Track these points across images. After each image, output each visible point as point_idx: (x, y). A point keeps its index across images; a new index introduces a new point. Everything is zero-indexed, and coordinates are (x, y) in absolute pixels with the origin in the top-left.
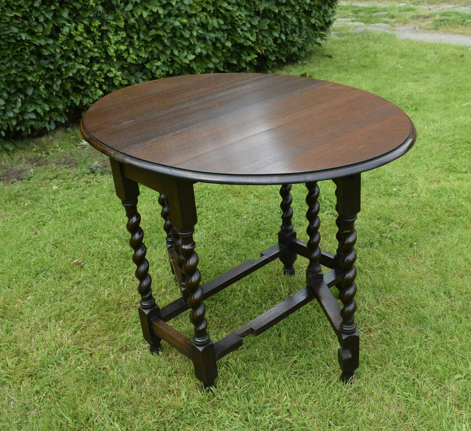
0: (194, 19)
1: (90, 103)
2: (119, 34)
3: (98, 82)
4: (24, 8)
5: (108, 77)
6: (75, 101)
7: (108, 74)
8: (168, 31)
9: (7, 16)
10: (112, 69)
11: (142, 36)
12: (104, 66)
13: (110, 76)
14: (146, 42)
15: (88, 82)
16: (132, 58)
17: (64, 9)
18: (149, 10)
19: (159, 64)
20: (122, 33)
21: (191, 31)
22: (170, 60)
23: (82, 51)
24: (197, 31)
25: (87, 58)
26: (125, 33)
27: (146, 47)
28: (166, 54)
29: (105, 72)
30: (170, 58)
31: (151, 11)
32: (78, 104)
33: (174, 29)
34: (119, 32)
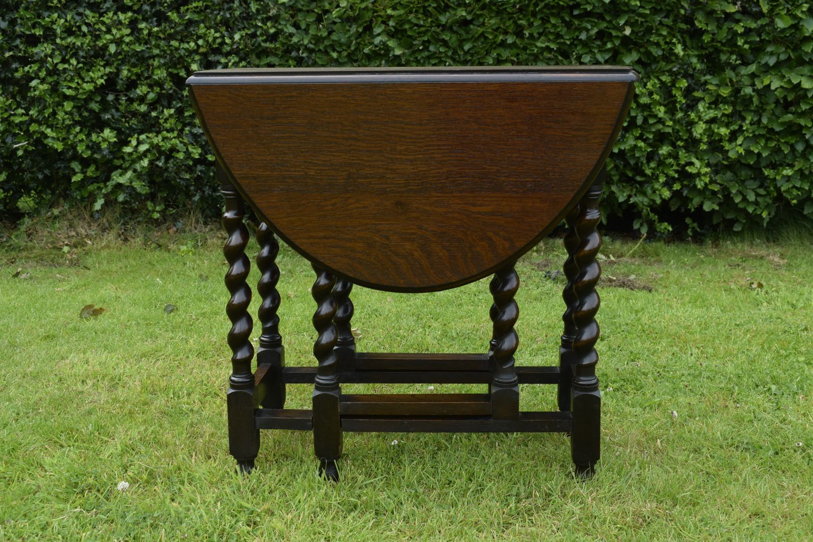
1: (644, 205)
2: (720, 109)
3: (667, 176)
4: (563, 38)
5: (687, 172)
6: (618, 194)
7: (687, 168)
9: (536, 47)
10: (694, 160)
11: (765, 121)
12: (682, 153)
13: (690, 170)
14: (771, 131)
15: (648, 172)
16: (736, 150)
17: (631, 53)
18: (786, 80)
19: (788, 172)
20: (726, 107)
23: (645, 120)
25: (650, 132)
26: (732, 108)
27: (768, 139)
28: (809, 160)
29: (683, 163)
31: (789, 81)
32: (622, 199)
34: (721, 105)
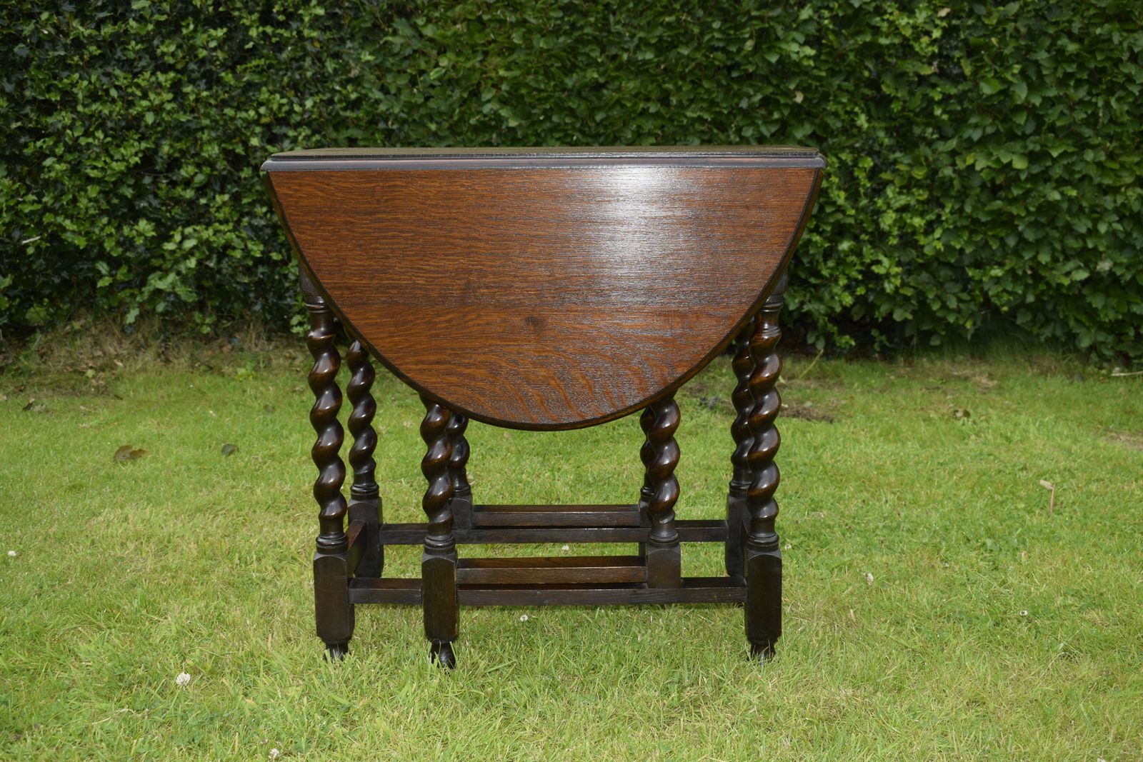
0: (1109, 198)
1: (820, 313)
2: (913, 194)
3: (848, 277)
4: (719, 107)
5: (872, 272)
7: (873, 268)
8: (1032, 209)
9: (686, 117)
10: (882, 257)
11: (968, 209)
12: (867, 249)
13: (877, 271)
14: (975, 221)
15: (825, 273)
16: (933, 244)
17: (803, 125)
18: (993, 158)
19: (997, 272)
20: (921, 192)
21: (1095, 222)
22: (1029, 272)
24: (1110, 224)
25: (827, 223)
26: (927, 193)
27: (972, 232)
28: (1022, 257)
29: (868, 261)
30: (1031, 268)
31: (998, 160)
32: (792, 307)
33: (1049, 208)
34: (914, 190)
